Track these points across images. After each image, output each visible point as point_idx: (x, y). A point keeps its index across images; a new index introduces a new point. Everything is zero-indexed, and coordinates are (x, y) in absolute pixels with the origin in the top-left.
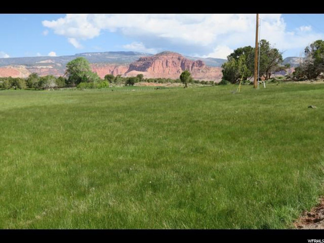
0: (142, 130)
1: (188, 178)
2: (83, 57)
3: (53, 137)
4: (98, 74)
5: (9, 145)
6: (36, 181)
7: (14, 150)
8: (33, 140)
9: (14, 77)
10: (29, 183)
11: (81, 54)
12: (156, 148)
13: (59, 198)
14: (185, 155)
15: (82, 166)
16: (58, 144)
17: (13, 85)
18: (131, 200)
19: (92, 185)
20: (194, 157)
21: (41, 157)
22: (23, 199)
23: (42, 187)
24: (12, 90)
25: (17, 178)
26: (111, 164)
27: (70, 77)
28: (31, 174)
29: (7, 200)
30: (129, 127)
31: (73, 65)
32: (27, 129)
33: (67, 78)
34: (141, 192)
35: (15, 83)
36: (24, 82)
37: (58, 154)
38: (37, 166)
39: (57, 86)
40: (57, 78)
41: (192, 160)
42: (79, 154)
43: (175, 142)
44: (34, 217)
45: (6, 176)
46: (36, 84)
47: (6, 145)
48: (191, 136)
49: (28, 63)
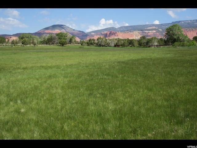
2: (178, 24)
3: (157, 80)
4: (188, 36)
5: (128, 84)
6: (147, 110)
7: (132, 87)
8: (144, 81)
9: (130, 38)
11: (176, 22)
13: (164, 124)
15: (179, 102)
16: (161, 85)
17: (130, 44)
19: (187, 116)
21: (150, 93)
22: (139, 121)
23: (151, 114)
24: (129, 47)
25: (135, 107)
27: (168, 38)
28: (144, 105)
29: (129, 121)
31: (170, 30)
32: (140, 74)
33: (166, 39)
35: (131, 43)
36: (137, 42)
37: (161, 92)
38: (148, 99)
39: (158, 44)
40: (159, 39)
44: (147, 135)
45: (128, 105)
46: (145, 43)
47: (127, 84)
49: (141, 28)
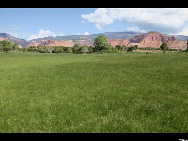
0: (139, 78)
1: (168, 108)
2: (104, 35)
3: (87, 80)
4: (112, 45)
5: (64, 84)
6: (79, 105)
7: (67, 87)
8: (76, 81)
9: (66, 46)
10: (76, 105)
11: (102, 33)
12: (147, 88)
13: (92, 115)
14: (165, 94)
15: (104, 98)
16: (91, 84)
17: (65, 50)
18: (133, 119)
19: (110, 108)
20: (171, 95)
21: (81, 91)
22: (72, 114)
23: (82, 108)
24: (64, 54)
25: (69, 102)
26: (121, 97)
27: (96, 47)
29: (64, 114)
30: (131, 76)
31: (98, 40)
32: (73, 75)
33: (95, 47)
34: (139, 114)
35: (66, 50)
36: (71, 49)
37: (91, 90)
38: (80, 96)
39: (89, 51)
40: (89, 47)
41: (170, 97)
42: (102, 90)
43: (159, 86)
44: (79, 125)
45: (63, 101)
46: (77, 50)
48: (169, 82)
49: (74, 38)
